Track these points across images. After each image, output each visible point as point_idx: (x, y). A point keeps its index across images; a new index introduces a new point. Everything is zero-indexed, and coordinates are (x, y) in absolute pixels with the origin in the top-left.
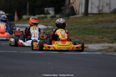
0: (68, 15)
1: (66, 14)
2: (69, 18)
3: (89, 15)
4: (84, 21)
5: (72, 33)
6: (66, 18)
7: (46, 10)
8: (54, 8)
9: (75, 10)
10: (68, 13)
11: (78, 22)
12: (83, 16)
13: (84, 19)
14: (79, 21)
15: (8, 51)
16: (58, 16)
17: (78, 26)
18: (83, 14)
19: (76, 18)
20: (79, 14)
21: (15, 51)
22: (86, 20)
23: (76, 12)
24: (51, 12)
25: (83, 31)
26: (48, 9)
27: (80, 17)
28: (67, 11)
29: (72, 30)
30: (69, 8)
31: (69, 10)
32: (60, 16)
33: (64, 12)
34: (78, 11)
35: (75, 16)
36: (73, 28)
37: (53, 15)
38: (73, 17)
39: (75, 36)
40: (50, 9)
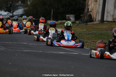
0: (87, 22)
1: (84, 21)
2: (87, 24)
3: (105, 22)
4: (100, 27)
5: (89, 38)
6: (85, 24)
7: (68, 16)
8: (74, 15)
9: (93, 17)
10: (86, 20)
11: (94, 28)
12: (99, 23)
13: (100, 25)
14: (96, 27)
15: (34, 50)
16: (77, 22)
17: (94, 32)
18: (100, 21)
19: (93, 24)
20: (96, 21)
21: (41, 51)
22: (102, 27)
23: (93, 19)
24: (71, 18)
25: (99, 36)
26: (69, 15)
27: (97, 24)
28: (86, 18)
29: (90, 34)
30: (88, 15)
31: (88, 17)
32: (79, 22)
33: (83, 19)
34: (95, 19)
35: (93, 23)
36: (90, 33)
37: (73, 21)
38: (90, 23)
39: (92, 40)
40: (71, 16)
